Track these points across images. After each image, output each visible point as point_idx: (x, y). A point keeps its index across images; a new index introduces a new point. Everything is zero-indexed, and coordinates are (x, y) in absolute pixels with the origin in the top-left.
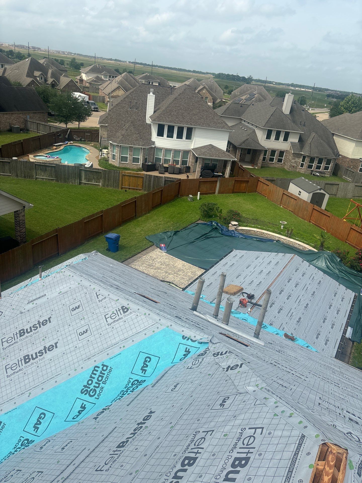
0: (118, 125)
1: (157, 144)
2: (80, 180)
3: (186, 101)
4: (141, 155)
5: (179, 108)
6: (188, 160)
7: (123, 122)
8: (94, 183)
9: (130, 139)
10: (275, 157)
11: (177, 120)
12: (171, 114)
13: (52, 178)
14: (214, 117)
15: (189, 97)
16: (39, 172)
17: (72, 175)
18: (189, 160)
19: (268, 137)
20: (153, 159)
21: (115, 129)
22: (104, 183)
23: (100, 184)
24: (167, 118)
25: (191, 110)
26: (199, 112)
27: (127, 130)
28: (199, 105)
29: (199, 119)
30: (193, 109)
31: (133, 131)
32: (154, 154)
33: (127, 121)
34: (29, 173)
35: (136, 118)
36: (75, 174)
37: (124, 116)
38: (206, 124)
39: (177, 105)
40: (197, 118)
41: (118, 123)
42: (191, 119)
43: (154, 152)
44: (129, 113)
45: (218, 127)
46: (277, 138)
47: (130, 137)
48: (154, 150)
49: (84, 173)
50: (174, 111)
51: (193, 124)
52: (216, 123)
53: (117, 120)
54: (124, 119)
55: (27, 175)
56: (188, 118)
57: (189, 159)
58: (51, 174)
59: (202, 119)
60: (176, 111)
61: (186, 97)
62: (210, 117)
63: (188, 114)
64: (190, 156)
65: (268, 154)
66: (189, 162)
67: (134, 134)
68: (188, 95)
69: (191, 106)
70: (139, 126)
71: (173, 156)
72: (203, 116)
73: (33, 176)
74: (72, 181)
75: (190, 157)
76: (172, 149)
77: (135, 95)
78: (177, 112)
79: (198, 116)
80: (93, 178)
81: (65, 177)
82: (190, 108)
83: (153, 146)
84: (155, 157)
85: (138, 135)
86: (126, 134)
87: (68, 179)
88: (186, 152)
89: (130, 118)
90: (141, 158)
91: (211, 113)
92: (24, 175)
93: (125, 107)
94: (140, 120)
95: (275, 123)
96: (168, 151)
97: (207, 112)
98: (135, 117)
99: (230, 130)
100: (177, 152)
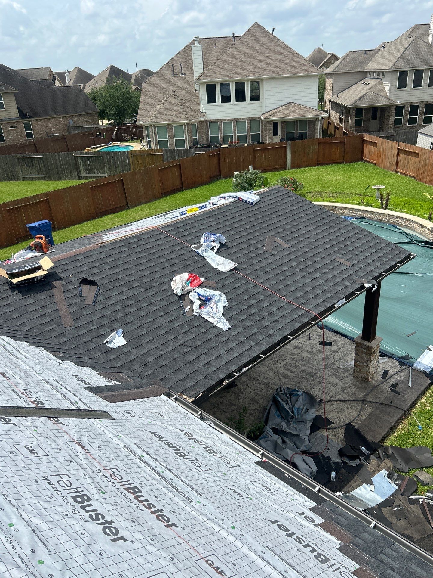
0: (155, 99)
1: (210, 116)
2: (78, 173)
3: (250, 44)
4: (186, 135)
5: (237, 56)
6: (260, 133)
7: (162, 94)
8: (98, 175)
9: (168, 113)
10: (418, 116)
11: (233, 72)
12: (224, 66)
13: (42, 176)
14: (293, 59)
15: (254, 38)
16: (25, 168)
17: (66, 167)
18: (262, 133)
19: (402, 84)
20: (208, 140)
21: (150, 105)
22: (111, 173)
23: (106, 175)
24: (218, 73)
25: (256, 56)
26: (269, 57)
27: (164, 103)
28: (270, 46)
29: (268, 67)
30: (259, 54)
31: (173, 103)
32: (208, 132)
33: (167, 92)
34: (12, 172)
35: (181, 86)
36: (70, 164)
37: (164, 86)
38: (279, 71)
39: (235, 53)
40: (265, 65)
41: (156, 97)
42: (254, 69)
43: (207, 128)
44: (172, 80)
45: (298, 72)
46: (418, 83)
47: (168, 111)
48: (207, 125)
49: (81, 162)
50: (229, 61)
51: (257, 74)
52: (295, 68)
53: (154, 93)
54: (164, 91)
55: (11, 176)
56: (251, 67)
57: (262, 131)
58: (40, 169)
59: (273, 64)
60: (232, 61)
61: (251, 39)
62: (286, 60)
63: (251, 62)
64: (262, 126)
65: (406, 112)
66: (262, 135)
67: (175, 106)
68: (254, 36)
69: (257, 50)
70: (184, 96)
71: (235, 130)
72: (274, 61)
73: (18, 176)
74: (67, 175)
75: (262, 129)
76: (232, 119)
77: (183, 56)
78: (234, 62)
79: (266, 63)
80: (95, 168)
81: (58, 171)
82: (254, 54)
83: (203, 119)
84: (210, 135)
85: (180, 106)
86: (163, 108)
87: (62, 173)
88: (255, 121)
89: (173, 87)
90: (186, 139)
91: (288, 55)
92: (7, 174)
93: (167, 74)
94: (186, 88)
95: (412, 59)
96: (227, 122)
97: (281, 54)
98: (179, 85)
99: (318, 72)
100: (240, 122)
